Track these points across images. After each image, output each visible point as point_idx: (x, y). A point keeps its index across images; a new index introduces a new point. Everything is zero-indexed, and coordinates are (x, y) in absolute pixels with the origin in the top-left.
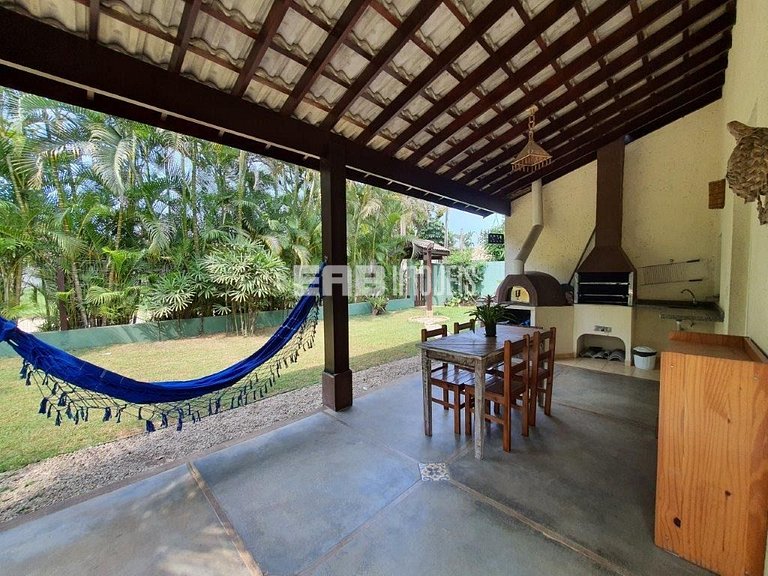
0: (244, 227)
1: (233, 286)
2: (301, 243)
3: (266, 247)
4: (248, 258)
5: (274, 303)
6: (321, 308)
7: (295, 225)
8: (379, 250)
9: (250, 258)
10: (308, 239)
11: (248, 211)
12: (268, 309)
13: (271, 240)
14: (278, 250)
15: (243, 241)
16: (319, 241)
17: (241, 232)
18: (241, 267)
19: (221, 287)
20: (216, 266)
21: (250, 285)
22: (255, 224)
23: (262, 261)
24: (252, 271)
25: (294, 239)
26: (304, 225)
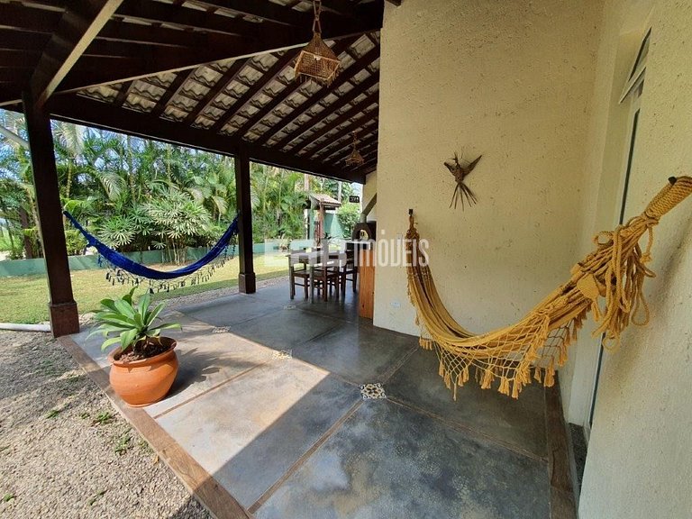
0: (174, 182)
1: (169, 228)
2: (220, 195)
3: (192, 198)
4: (179, 206)
5: (199, 241)
6: (237, 246)
7: (214, 181)
8: (283, 201)
9: (180, 207)
10: (225, 191)
11: (175, 169)
12: (193, 245)
13: (195, 192)
14: (201, 200)
15: (174, 193)
16: (234, 193)
17: (172, 185)
18: (174, 213)
19: (157, 227)
20: (154, 211)
21: (182, 226)
22: (182, 179)
23: (190, 209)
24: (183, 216)
25: (214, 191)
26: (222, 181)
